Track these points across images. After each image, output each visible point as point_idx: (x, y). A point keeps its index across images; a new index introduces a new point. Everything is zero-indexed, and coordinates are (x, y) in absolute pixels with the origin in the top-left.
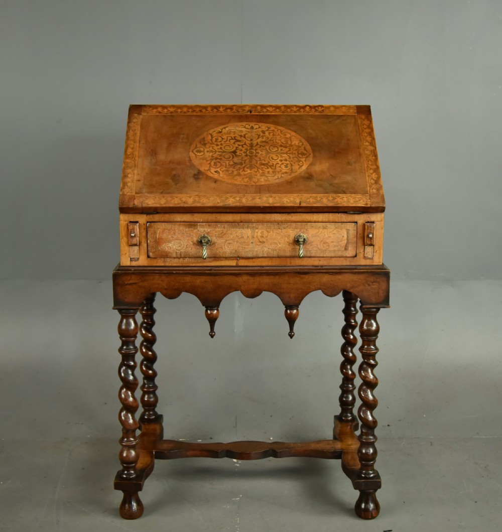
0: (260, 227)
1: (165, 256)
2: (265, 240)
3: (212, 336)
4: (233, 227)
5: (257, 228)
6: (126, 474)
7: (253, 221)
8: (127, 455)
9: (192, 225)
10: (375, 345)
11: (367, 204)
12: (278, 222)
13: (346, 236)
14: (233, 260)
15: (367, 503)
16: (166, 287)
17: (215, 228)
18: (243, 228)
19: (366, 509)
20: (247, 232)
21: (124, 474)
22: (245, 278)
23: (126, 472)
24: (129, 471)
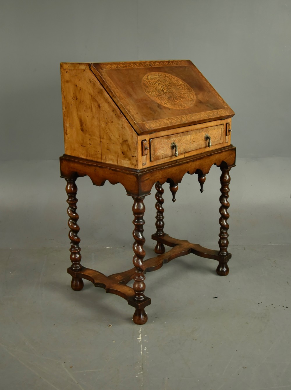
0: (193, 133)
1: (157, 158)
2: (195, 141)
3: (174, 201)
4: (184, 135)
5: (192, 134)
6: (137, 298)
7: (190, 130)
8: (138, 287)
9: (168, 137)
10: (228, 188)
11: (229, 114)
12: (199, 129)
13: (221, 132)
14: (183, 154)
15: (223, 268)
16: (161, 177)
17: (177, 137)
18: (187, 135)
19: (222, 271)
20: (188, 137)
21: (136, 298)
22: (191, 163)
23: (137, 297)
24: (140, 296)
